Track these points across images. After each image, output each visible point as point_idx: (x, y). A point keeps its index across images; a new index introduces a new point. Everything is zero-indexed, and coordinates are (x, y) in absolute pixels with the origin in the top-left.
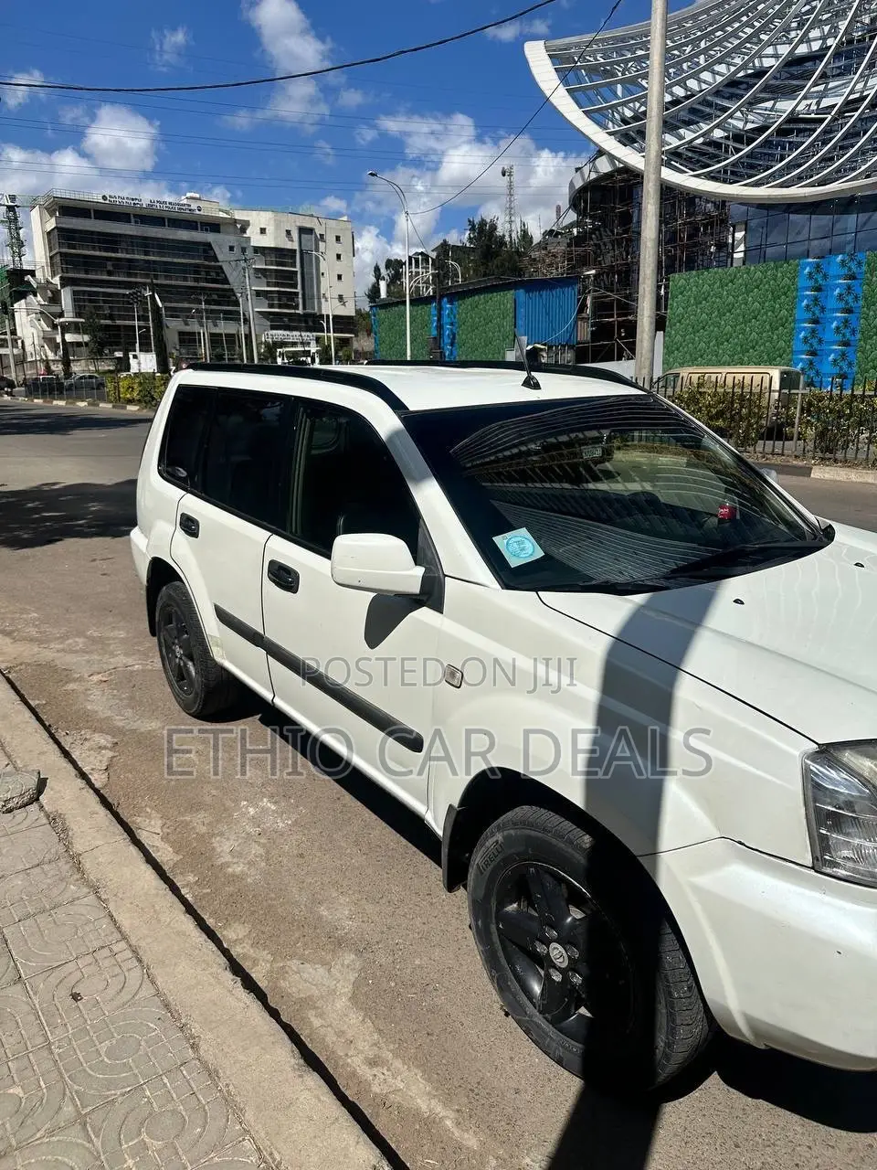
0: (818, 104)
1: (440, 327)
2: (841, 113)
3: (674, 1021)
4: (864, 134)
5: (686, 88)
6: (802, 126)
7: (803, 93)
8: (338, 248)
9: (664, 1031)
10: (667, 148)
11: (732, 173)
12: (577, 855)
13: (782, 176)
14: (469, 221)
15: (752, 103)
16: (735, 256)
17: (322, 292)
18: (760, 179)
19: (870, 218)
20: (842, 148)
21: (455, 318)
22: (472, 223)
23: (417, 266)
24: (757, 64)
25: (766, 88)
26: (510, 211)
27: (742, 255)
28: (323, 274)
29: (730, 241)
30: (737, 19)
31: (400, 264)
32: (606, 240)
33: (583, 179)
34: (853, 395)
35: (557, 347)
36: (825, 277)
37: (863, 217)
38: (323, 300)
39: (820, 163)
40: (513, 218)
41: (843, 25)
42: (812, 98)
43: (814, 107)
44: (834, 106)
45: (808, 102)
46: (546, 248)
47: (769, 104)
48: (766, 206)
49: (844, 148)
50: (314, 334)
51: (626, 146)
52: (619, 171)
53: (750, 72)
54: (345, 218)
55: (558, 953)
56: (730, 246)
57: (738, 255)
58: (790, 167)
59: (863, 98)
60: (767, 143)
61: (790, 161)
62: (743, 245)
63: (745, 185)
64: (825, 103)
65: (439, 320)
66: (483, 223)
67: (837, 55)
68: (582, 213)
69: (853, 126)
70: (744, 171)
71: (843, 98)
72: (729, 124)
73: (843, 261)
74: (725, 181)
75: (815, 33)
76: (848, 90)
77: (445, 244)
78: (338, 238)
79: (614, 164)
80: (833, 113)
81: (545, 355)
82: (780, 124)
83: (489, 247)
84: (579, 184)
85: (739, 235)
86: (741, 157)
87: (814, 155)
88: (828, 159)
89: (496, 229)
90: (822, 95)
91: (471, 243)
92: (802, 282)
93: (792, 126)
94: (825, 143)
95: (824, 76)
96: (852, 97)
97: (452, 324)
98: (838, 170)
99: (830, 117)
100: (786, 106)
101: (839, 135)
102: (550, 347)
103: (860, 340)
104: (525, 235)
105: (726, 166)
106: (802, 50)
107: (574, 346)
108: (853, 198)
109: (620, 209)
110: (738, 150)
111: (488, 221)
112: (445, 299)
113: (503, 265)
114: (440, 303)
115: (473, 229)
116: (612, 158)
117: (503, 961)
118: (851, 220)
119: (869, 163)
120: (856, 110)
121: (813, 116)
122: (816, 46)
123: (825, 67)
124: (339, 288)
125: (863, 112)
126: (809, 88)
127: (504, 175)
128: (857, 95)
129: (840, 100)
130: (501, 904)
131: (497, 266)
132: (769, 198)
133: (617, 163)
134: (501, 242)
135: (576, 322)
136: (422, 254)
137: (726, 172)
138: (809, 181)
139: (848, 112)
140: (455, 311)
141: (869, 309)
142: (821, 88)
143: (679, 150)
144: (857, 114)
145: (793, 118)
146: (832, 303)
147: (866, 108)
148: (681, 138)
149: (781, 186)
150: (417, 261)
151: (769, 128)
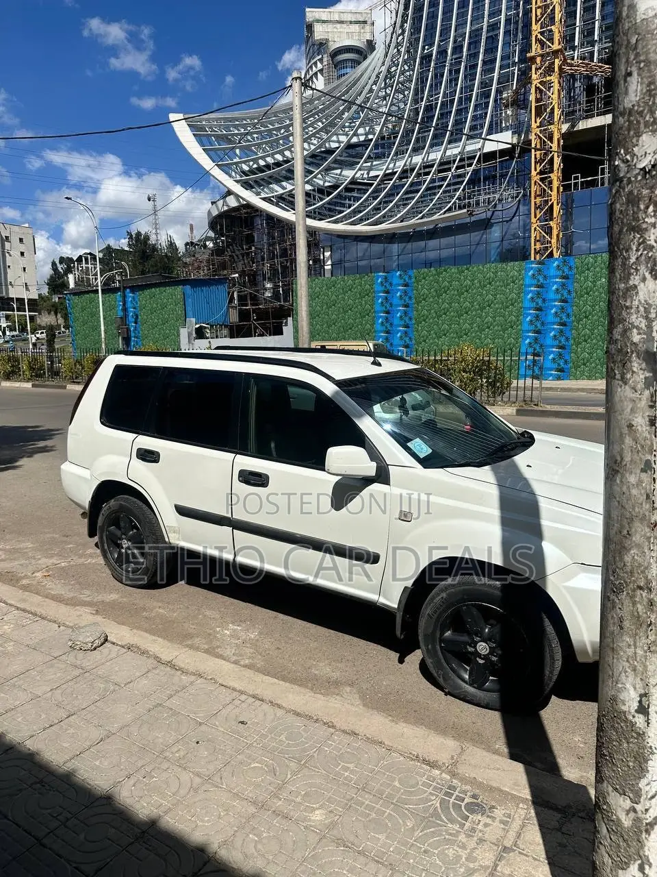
0: (368, 174)
1: (125, 310)
2: (382, 181)
3: (553, 659)
4: (397, 195)
5: (284, 156)
6: (360, 187)
7: (359, 166)
8: (22, 248)
9: (549, 666)
10: (276, 194)
11: (319, 213)
12: (495, 591)
13: (351, 218)
14: (128, 232)
15: (328, 169)
16: (326, 267)
17: (9, 281)
18: (337, 219)
19: (404, 248)
20: (385, 202)
21: (137, 303)
22: (130, 234)
23: (87, 263)
24: (327, 145)
25: (335, 161)
26: (156, 226)
27: (330, 267)
28: (9, 267)
29: (322, 258)
30: (312, 116)
31: (70, 260)
32: (237, 253)
33: (218, 209)
34: (435, 360)
35: (216, 326)
36: (391, 284)
37: (402, 245)
38: (10, 287)
39: (373, 211)
40: (158, 231)
41: (378, 129)
42: (364, 170)
43: (365, 176)
44: (378, 176)
45: (362, 172)
46: (194, 256)
47: (338, 171)
48: (343, 237)
49: (387, 202)
50: (4, 312)
51: (247, 189)
52: (243, 206)
53: (323, 149)
54: (27, 225)
55: (483, 648)
56: (322, 261)
57: (328, 267)
58: (355, 212)
59: (394, 173)
60: (339, 195)
61: (355, 209)
62: (330, 261)
63: (328, 222)
64: (372, 174)
65: (124, 304)
66: (139, 234)
67: (376, 146)
68: (219, 233)
69: (390, 189)
70: (327, 213)
71: (383, 171)
72: (315, 182)
73: (400, 275)
74: (314, 218)
75: (361, 131)
76: (385, 167)
77: (109, 247)
78: (21, 240)
79: (239, 202)
80: (378, 180)
81: (208, 331)
82: (347, 185)
83: (144, 252)
84: (215, 213)
85: (327, 254)
86: (324, 204)
87: (368, 206)
88: (377, 209)
89: (149, 239)
90: (370, 169)
91: (130, 248)
92: (377, 287)
93: (353, 186)
94: (375, 198)
95: (369, 157)
96: (387, 172)
97: (134, 308)
98: (384, 216)
99: (376, 183)
100: (349, 174)
101: (383, 194)
102: (212, 326)
103: (415, 324)
104: (172, 245)
105: (315, 208)
106: (355, 140)
107: (228, 325)
108: (394, 234)
109: (247, 232)
110: (322, 199)
111: (143, 233)
112: (128, 290)
113: (156, 266)
114: (124, 293)
115: (131, 237)
116: (237, 197)
117: (445, 664)
118: (395, 248)
119: (402, 213)
120: (391, 180)
121: (365, 181)
122: (362, 138)
123: (370, 151)
124: (24, 278)
125: (395, 182)
126: (362, 164)
127: (149, 200)
128: (390, 171)
129: (381, 173)
130: (442, 633)
131: (152, 266)
132: (345, 231)
133: (241, 200)
134: (154, 248)
135: (228, 309)
136: (90, 254)
137: (315, 213)
138: (367, 222)
139: (386, 180)
140: (137, 300)
141: (418, 305)
142: (369, 164)
143: (284, 196)
144: (392, 182)
145: (353, 182)
146: (396, 301)
147: (396, 179)
148: (284, 188)
149: (352, 224)
150: (86, 259)
151: (339, 187)
